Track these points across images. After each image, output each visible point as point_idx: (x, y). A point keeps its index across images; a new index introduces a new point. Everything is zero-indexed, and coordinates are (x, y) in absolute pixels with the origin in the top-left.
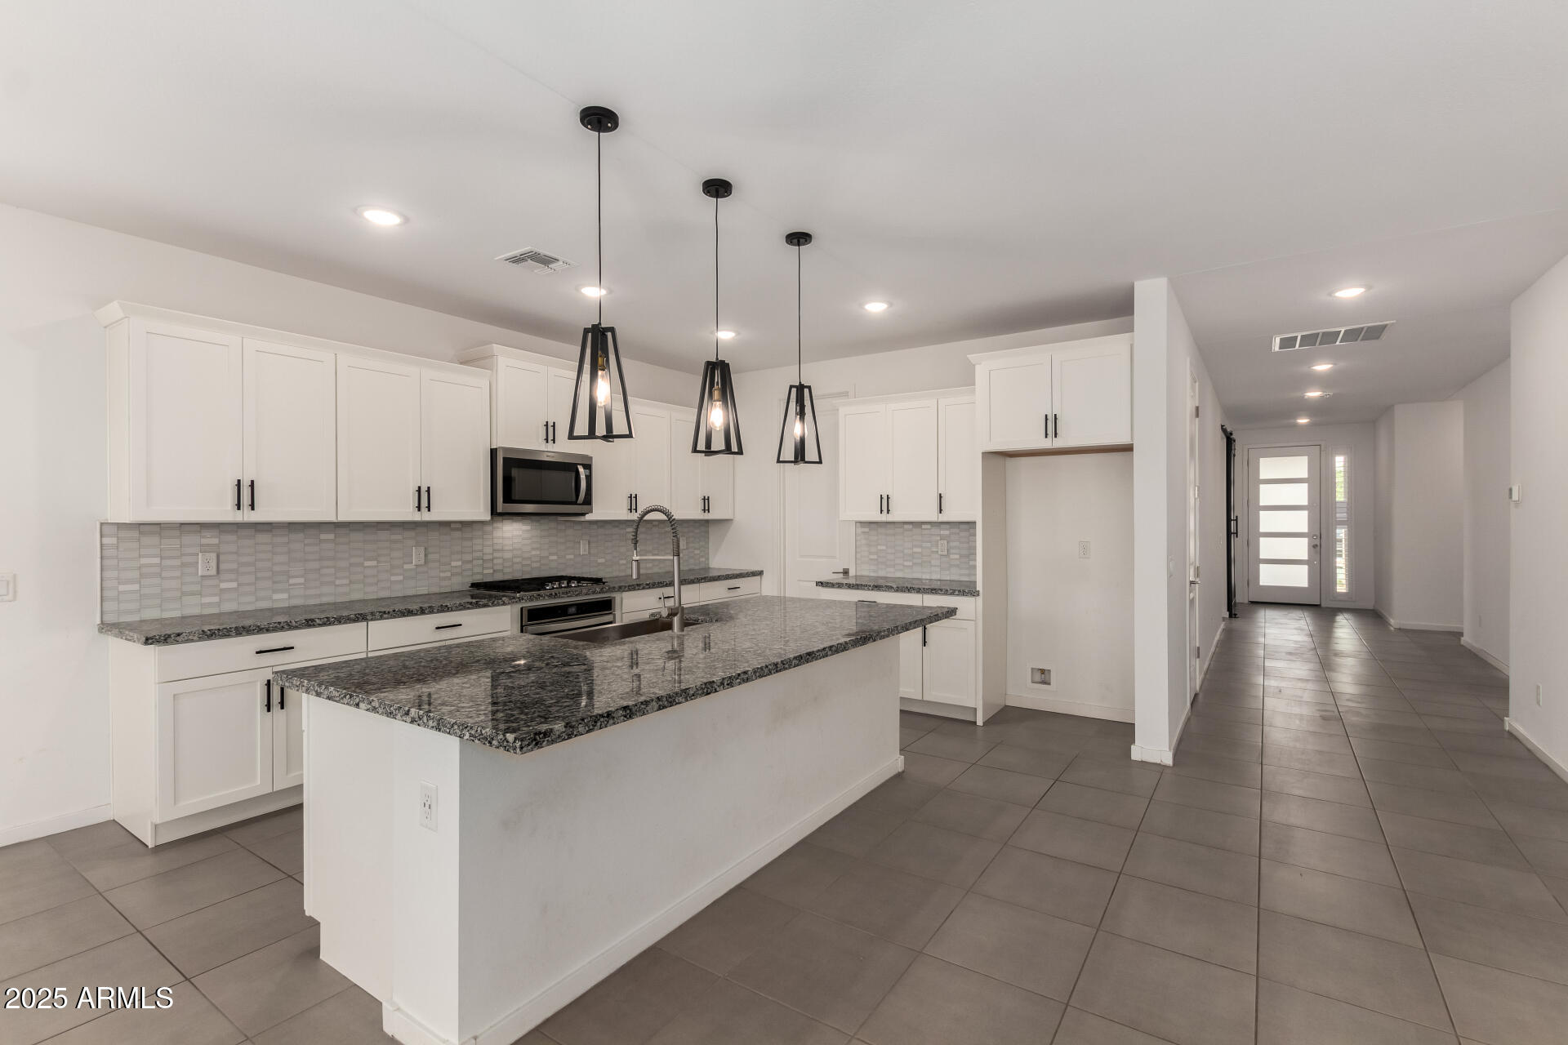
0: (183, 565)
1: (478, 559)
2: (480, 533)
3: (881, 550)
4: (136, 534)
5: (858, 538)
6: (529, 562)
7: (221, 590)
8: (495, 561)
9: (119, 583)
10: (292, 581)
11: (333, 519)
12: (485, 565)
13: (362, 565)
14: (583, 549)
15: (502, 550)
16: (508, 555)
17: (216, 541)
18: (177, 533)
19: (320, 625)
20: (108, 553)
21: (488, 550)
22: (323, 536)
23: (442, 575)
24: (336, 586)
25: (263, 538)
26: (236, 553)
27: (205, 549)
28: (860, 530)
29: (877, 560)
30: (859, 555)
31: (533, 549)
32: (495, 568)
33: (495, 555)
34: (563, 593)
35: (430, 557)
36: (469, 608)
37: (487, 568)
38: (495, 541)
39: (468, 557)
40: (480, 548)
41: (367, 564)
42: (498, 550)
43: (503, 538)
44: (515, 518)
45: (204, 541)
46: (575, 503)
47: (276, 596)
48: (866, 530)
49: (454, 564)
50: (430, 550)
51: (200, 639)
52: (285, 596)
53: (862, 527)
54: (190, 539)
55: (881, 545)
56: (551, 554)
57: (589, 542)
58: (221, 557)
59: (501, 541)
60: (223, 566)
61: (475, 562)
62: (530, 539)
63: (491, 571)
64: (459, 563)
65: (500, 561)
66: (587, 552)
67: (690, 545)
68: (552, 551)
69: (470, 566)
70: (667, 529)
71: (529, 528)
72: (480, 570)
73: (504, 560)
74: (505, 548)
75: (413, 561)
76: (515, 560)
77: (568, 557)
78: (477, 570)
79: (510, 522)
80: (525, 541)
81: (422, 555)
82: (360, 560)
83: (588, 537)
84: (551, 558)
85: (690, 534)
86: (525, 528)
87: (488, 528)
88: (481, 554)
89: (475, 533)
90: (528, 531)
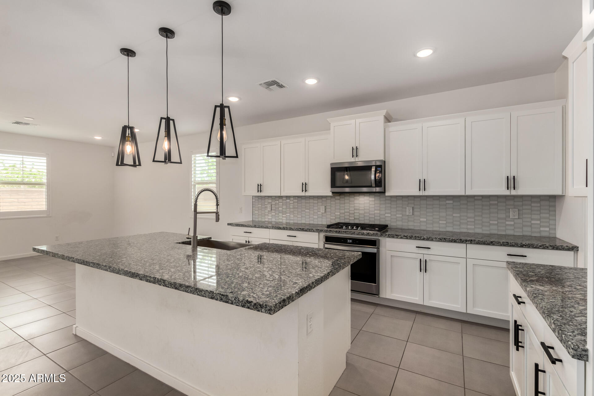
0: (265, 207)
1: (347, 212)
2: (348, 201)
7: (272, 215)
9: (255, 211)
10: (287, 214)
13: (304, 211)
14: (408, 211)
16: (361, 212)
18: (264, 199)
20: (254, 203)
21: (352, 209)
24: (298, 217)
25: (280, 201)
26: (275, 205)
27: (269, 203)
32: (355, 217)
33: (355, 211)
35: (327, 210)
37: (351, 217)
38: (355, 205)
39: (343, 211)
40: (348, 207)
42: (357, 209)
44: (366, 194)
49: (336, 213)
50: (327, 207)
54: (267, 200)
58: (272, 206)
59: (358, 205)
61: (346, 214)
63: (353, 218)
64: (339, 214)
65: (358, 214)
66: (411, 214)
67: (524, 216)
68: (387, 211)
69: (343, 215)
70: (492, 202)
71: (373, 199)
72: (348, 217)
73: (360, 214)
74: (360, 209)
75: (321, 211)
76: (366, 214)
77: (397, 215)
78: (346, 217)
79: (363, 196)
80: (371, 206)
81: (324, 209)
82: (304, 209)
83: (413, 206)
84: (386, 215)
85: (524, 207)
86: (371, 199)
87: (352, 199)
88: (348, 210)
89: (346, 201)
90: (372, 200)
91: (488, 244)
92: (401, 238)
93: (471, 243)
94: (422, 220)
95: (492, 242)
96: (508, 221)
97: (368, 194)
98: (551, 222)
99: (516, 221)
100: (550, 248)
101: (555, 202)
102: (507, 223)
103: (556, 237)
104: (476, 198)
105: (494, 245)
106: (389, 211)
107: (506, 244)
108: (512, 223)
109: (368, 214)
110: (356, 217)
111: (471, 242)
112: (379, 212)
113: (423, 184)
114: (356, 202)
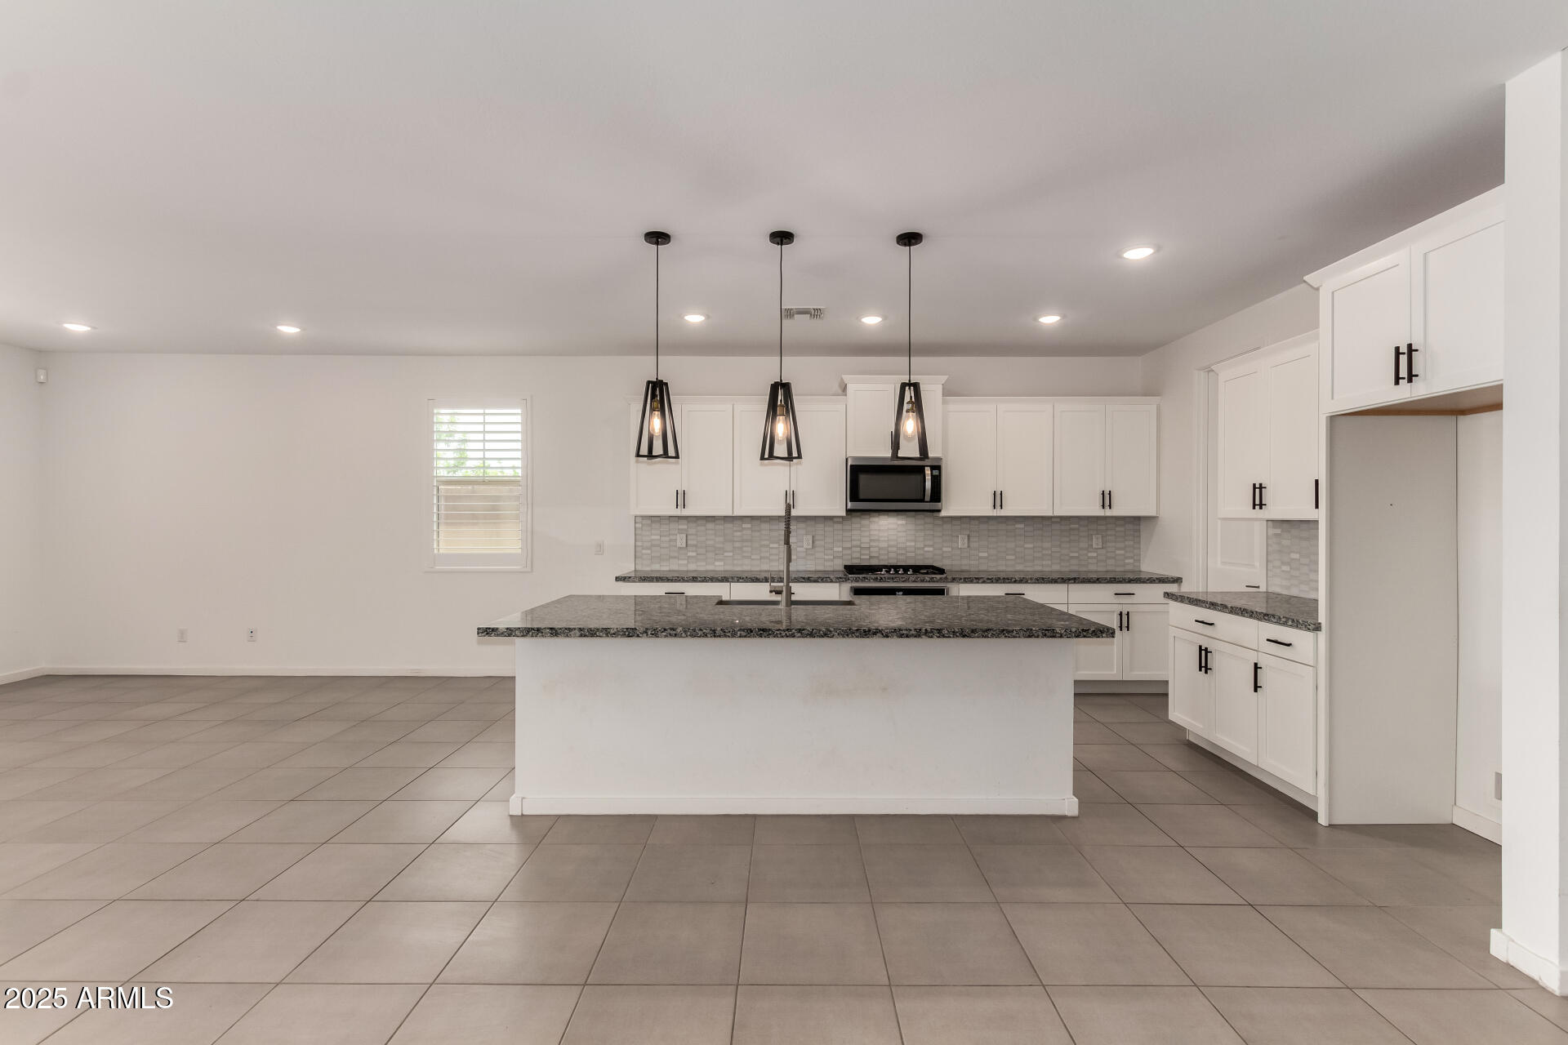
0: (670, 541)
2: (858, 526)
3: (1293, 559)
4: (649, 522)
5: (1270, 542)
6: (903, 552)
7: (689, 557)
8: (872, 549)
9: (643, 549)
10: (726, 554)
11: (730, 514)
12: (863, 552)
13: (768, 546)
14: (962, 542)
15: (878, 540)
16: (882, 545)
17: (685, 527)
18: (667, 522)
19: (700, 581)
20: (639, 532)
21: (865, 540)
22: (744, 526)
23: (826, 557)
24: (753, 559)
25: (710, 526)
26: (696, 535)
27: (680, 531)
28: (1272, 531)
29: (1289, 572)
30: (1270, 565)
31: (907, 541)
32: (870, 555)
33: (872, 544)
34: (889, 578)
35: (817, 543)
36: (802, 582)
37: (864, 554)
38: (872, 533)
39: (848, 545)
41: (771, 546)
42: (874, 540)
43: (879, 530)
44: (890, 513)
45: (680, 527)
46: (922, 500)
47: (717, 563)
48: (1278, 531)
49: (835, 549)
50: (817, 538)
51: (639, 581)
52: (722, 563)
53: (1274, 527)
54: (674, 526)
55: (1294, 552)
56: (926, 546)
57: (969, 536)
58: (689, 537)
59: (876, 533)
60: (689, 542)
61: (854, 549)
62: (906, 532)
63: (868, 557)
64: (840, 549)
65: (877, 549)
66: (966, 545)
67: (1109, 544)
68: (928, 543)
69: (849, 552)
70: (1072, 526)
71: (904, 522)
72: (858, 555)
73: (880, 549)
74: (881, 539)
75: (805, 546)
76: (890, 549)
77: (944, 549)
78: (855, 555)
79: (886, 517)
80: (900, 534)
81: (811, 542)
82: (767, 543)
83: (968, 533)
84: (926, 549)
85: (1109, 533)
86: (900, 522)
87: (865, 522)
88: (858, 543)
89: (854, 526)
90: (903, 525)
91: (1094, 582)
92: (984, 582)
93: (1075, 583)
94: (981, 554)
95: (1098, 579)
96: (1091, 552)
97: (895, 513)
98: (1136, 551)
99: (1100, 551)
100: (1157, 581)
101: (1139, 525)
102: (1090, 555)
103: (1140, 571)
104: (1053, 520)
105: (1100, 582)
106: (931, 543)
107: (1113, 581)
108: (1095, 555)
109: (895, 549)
110: (873, 555)
111: (1075, 580)
112: (913, 544)
113: (998, 499)
114: (873, 527)
